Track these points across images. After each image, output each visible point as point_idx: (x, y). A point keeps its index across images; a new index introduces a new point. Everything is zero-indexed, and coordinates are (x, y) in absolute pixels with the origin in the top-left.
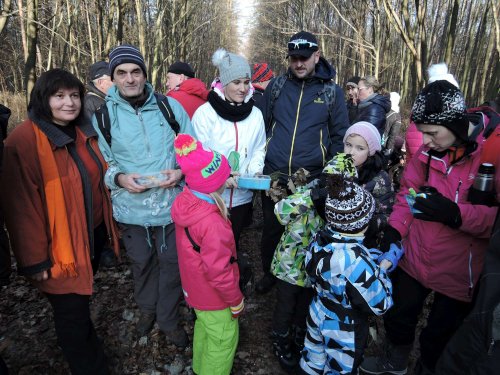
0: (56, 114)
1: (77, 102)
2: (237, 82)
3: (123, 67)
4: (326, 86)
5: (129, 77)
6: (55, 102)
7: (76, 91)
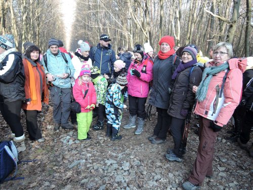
0: (32, 58)
1: (38, 55)
2: (86, 52)
3: (53, 46)
4: (109, 50)
5: (54, 49)
6: (32, 54)
7: (38, 52)
